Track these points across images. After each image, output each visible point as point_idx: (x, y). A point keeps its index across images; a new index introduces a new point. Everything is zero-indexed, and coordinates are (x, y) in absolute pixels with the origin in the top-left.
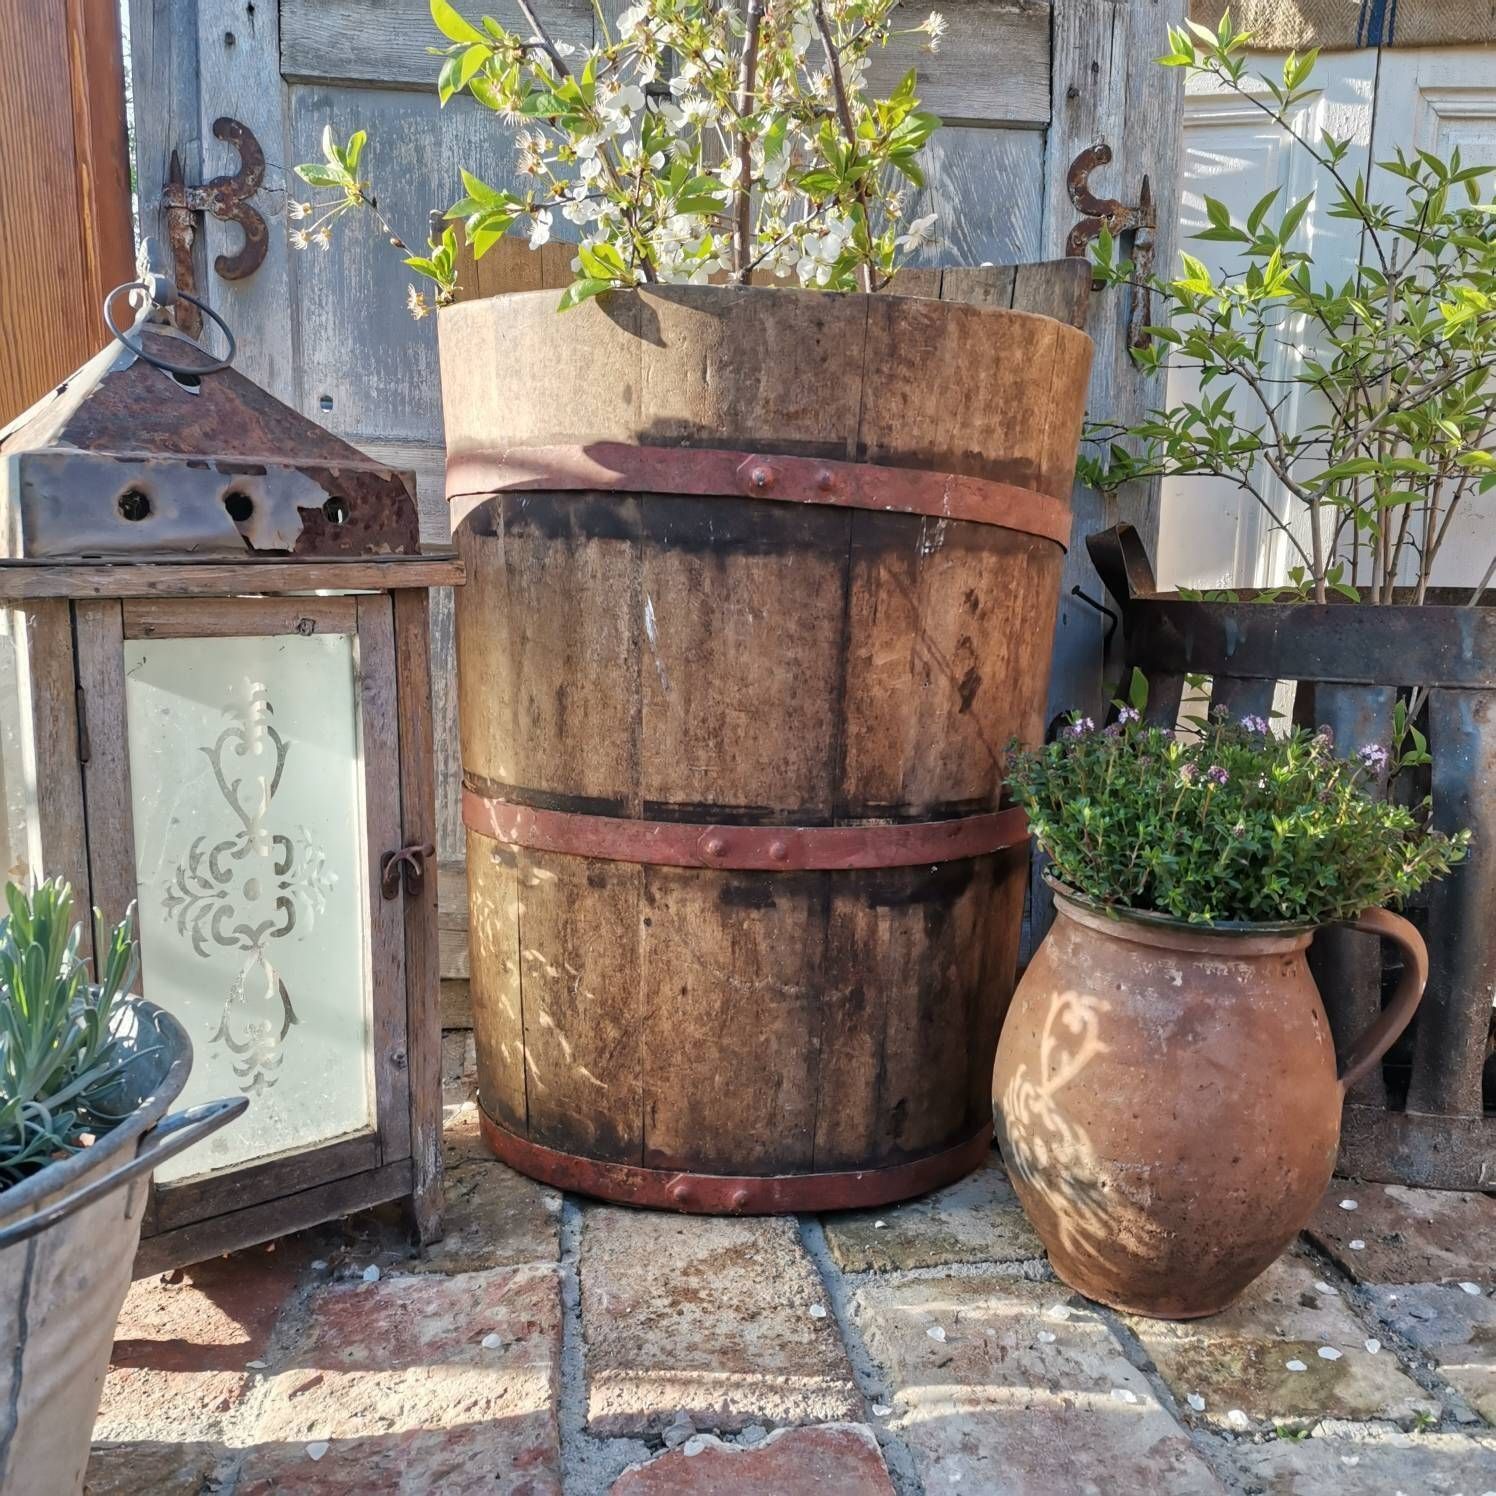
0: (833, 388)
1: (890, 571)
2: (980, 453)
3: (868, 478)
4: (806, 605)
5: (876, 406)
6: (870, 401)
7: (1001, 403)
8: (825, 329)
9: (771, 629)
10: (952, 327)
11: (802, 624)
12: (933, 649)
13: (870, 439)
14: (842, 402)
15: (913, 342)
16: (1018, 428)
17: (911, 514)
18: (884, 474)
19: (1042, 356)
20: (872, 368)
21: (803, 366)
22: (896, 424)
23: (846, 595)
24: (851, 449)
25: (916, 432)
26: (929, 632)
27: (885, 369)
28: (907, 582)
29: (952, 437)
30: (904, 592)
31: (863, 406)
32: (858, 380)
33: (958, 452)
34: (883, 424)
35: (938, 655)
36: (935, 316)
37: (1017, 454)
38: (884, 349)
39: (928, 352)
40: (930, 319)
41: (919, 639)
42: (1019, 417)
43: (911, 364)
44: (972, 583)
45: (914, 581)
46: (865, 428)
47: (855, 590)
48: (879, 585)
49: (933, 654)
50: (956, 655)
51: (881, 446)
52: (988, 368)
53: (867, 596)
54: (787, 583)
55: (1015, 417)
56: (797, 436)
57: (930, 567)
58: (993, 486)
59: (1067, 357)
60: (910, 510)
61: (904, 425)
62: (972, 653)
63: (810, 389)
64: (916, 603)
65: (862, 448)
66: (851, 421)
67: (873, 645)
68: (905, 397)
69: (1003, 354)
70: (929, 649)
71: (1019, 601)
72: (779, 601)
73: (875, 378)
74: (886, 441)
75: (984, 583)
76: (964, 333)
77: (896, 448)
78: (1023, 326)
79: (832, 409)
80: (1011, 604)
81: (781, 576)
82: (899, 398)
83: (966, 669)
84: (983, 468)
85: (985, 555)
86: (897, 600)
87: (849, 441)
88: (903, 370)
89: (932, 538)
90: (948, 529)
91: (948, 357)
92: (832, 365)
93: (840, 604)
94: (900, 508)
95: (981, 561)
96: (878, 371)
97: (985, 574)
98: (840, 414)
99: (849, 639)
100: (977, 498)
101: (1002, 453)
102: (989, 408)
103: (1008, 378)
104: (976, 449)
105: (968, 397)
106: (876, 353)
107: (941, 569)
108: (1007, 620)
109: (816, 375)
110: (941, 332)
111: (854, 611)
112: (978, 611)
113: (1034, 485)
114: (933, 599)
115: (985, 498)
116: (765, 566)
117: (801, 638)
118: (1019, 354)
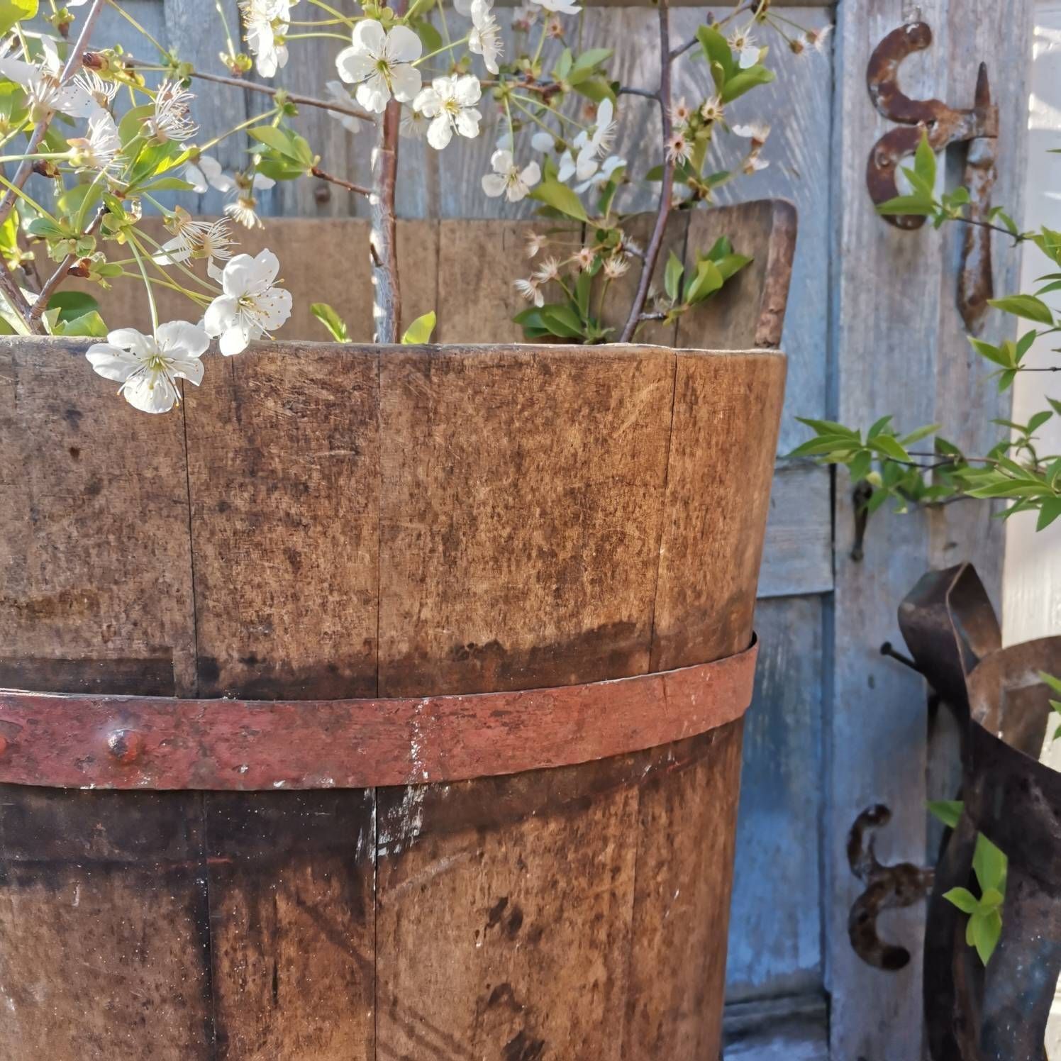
0: (123, 550)
1: (300, 903)
2: (494, 645)
3: (225, 729)
4: (120, 980)
5: (228, 579)
6: (214, 570)
7: (538, 537)
8: (87, 424)
9: (55, 1026)
10: (392, 401)
11: (114, 1015)
12: (421, 1030)
13: (226, 649)
14: (148, 576)
15: (298, 441)
16: (586, 577)
17: (332, 790)
18: (258, 716)
19: (636, 426)
20: (210, 501)
21: (46, 504)
22: (281, 613)
23: (208, 957)
24: (183, 670)
25: (328, 625)
26: (406, 1002)
27: (240, 501)
28: (342, 918)
29: (420, 624)
30: (336, 937)
31: (199, 581)
32: (179, 528)
33: (439, 650)
34: (250, 614)
35: (432, 1038)
36: (347, 381)
37: (589, 622)
38: (232, 462)
39: (340, 461)
40: (338, 390)
41: (384, 1019)
42: (588, 554)
43: (300, 489)
44: (500, 887)
45: (358, 911)
46: (210, 626)
47: (224, 946)
48: (278, 933)
49: (420, 1040)
50: (477, 1025)
51: (251, 660)
52: (494, 475)
53: (252, 956)
54: (75, 939)
55: (576, 558)
56: (56, 651)
57: (393, 882)
58: (532, 699)
59: (703, 412)
60: (330, 782)
61: (299, 615)
62: (516, 1008)
63: (71, 553)
64: (368, 954)
65: (208, 668)
66: (174, 614)
67: (279, 1045)
68: (293, 558)
69: (529, 443)
70: (411, 1032)
71: (627, 874)
72: (63, 973)
73: (220, 521)
74: (260, 649)
75: (532, 878)
76: (424, 412)
77: (286, 663)
78: (576, 379)
79: (128, 590)
80: (606, 885)
81: (60, 928)
82: (279, 561)
83: (505, 1040)
84: (506, 669)
85: (529, 827)
86: (325, 955)
87: (177, 654)
88: (283, 502)
89: (394, 826)
90: (430, 805)
91: (388, 465)
92: (114, 500)
93: (196, 975)
94: (308, 782)
95: (519, 840)
96: (223, 507)
97: (533, 863)
98: (147, 601)
99: (223, 1038)
100: (496, 732)
101: (550, 631)
102: (504, 551)
103: (553, 487)
104: (484, 639)
105: (450, 540)
106: (213, 471)
107: (420, 879)
108: (599, 917)
109: (81, 522)
110: (368, 414)
111: (226, 986)
112: (524, 930)
113: (643, 661)
114: (410, 941)
115: (515, 727)
116: (25, 907)
117: (117, 1043)
118: (574, 436)
